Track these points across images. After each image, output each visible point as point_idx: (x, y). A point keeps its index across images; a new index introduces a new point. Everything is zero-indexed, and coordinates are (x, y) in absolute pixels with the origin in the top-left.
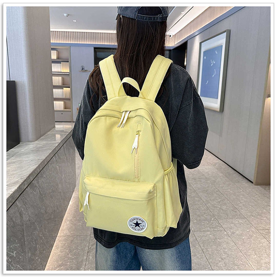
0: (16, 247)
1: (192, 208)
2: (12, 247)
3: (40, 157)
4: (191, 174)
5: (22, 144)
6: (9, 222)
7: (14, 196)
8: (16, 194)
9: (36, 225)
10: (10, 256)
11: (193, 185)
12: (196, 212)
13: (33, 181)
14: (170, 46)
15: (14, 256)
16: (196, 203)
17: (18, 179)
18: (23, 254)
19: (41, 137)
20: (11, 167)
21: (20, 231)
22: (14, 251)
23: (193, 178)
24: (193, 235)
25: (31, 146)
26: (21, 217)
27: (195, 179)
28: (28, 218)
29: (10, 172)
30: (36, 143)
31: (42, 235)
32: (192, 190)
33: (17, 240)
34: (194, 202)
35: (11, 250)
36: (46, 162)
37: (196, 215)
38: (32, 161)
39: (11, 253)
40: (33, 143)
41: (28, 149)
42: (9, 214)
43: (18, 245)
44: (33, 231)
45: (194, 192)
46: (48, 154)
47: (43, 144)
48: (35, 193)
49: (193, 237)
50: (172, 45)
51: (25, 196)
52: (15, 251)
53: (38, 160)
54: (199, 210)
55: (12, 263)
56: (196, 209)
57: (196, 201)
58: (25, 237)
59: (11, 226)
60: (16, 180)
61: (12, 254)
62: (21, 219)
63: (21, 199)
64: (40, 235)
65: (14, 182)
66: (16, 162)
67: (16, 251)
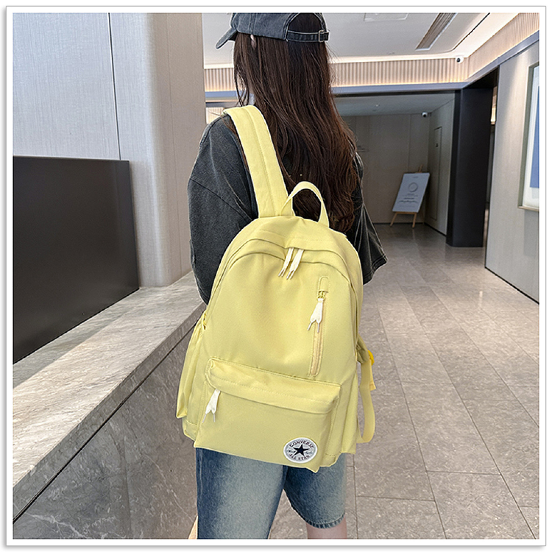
0: (106, 523)
1: (514, 445)
3: (173, 320)
4: (510, 365)
5: (142, 292)
6: (90, 469)
7: (105, 410)
8: (108, 406)
9: (158, 469)
11: (515, 390)
12: (525, 457)
13: (153, 373)
14: (459, 81)
16: (525, 435)
17: (118, 370)
19: (182, 277)
20: (111, 340)
21: (119, 487)
22: (101, 533)
23: (515, 375)
24: (520, 515)
25: (161, 295)
26: (121, 455)
27: (519, 376)
28: (138, 455)
29: (105, 353)
30: (171, 289)
31: (172, 491)
32: (514, 402)
33: (109, 509)
34: (518, 432)
36: (185, 331)
37: (526, 465)
38: (155, 327)
40: (165, 288)
41: (152, 302)
42: (91, 452)
43: (111, 520)
44: (152, 483)
45: (520, 407)
46: (190, 314)
47: (183, 291)
48: (157, 399)
49: (518, 519)
50: (462, 78)
51: (131, 407)
52: (105, 533)
53: (169, 326)
54: (532, 452)
56: (525, 449)
57: (525, 429)
58: (130, 499)
59: (94, 478)
60: (114, 372)
62: (120, 461)
63: (123, 415)
64: (168, 490)
65: (108, 377)
66: (123, 330)
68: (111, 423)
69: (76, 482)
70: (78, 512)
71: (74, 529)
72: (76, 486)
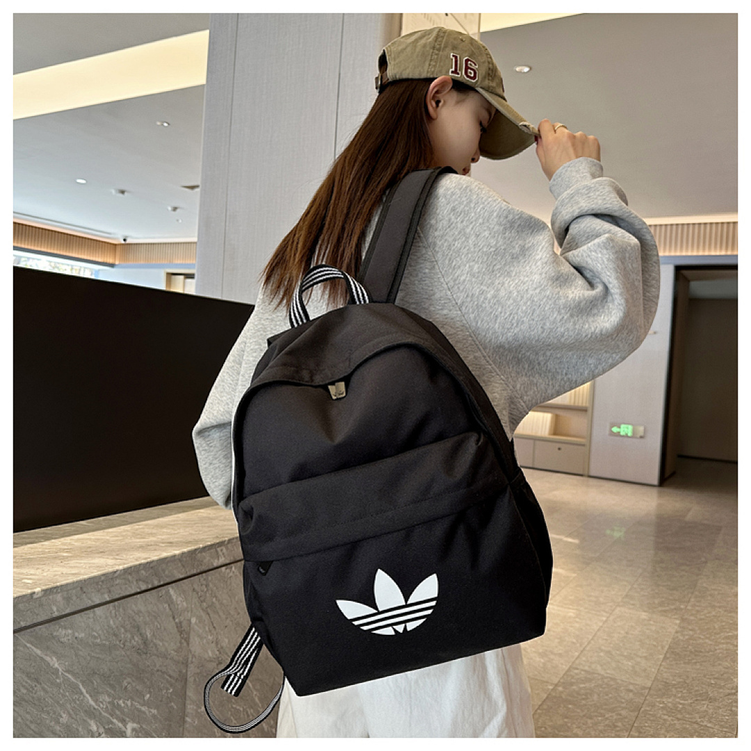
0: (139, 711)
2: (123, 705)
7: (164, 571)
8: (170, 569)
10: (106, 727)
15: (125, 732)
17: (207, 537)
21: (170, 676)
22: (128, 719)
26: (182, 638)
35: (118, 712)
39: (115, 721)
43: (150, 712)
52: (134, 722)
58: (188, 702)
59: (129, 644)
61: (120, 725)
62: (178, 644)
65: (192, 540)
67: (139, 723)
68: (171, 590)
69: (99, 635)
70: (95, 673)
71: (84, 691)
72: (98, 641)
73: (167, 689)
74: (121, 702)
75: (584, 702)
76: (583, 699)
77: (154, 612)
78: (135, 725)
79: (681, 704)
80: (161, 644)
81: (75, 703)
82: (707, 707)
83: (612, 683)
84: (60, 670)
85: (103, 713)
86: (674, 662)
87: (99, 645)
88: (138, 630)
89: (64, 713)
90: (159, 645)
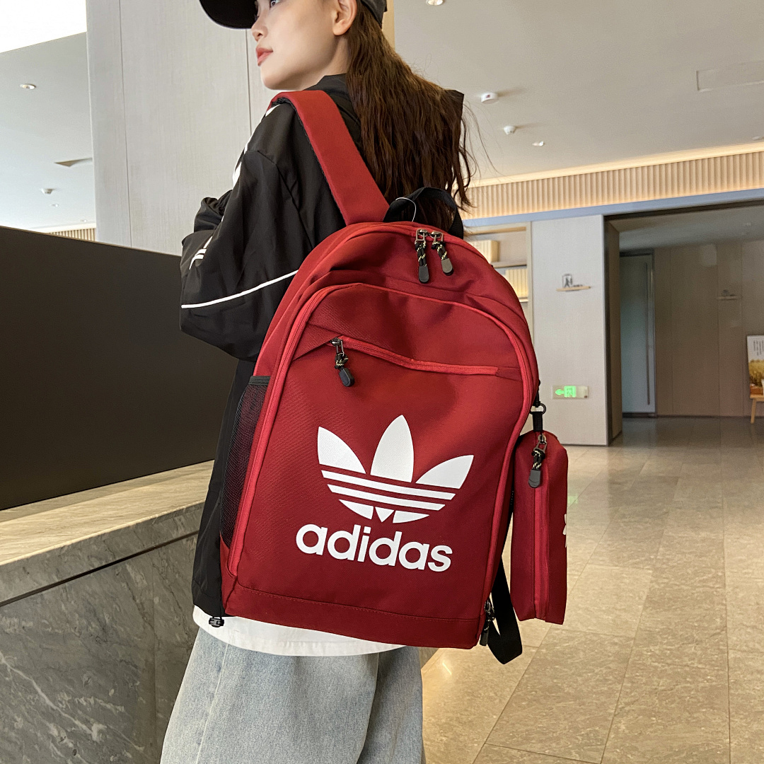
2: (85, 704)
7: (118, 545)
8: (125, 542)
10: (69, 730)
15: (90, 735)
17: (161, 507)
18: (142, 749)
26: (145, 622)
35: (80, 712)
39: (77, 722)
42: (84, 594)
52: (99, 722)
55: (78, 755)
59: (86, 632)
60: (156, 508)
61: (84, 727)
62: (142, 629)
63: (153, 564)
67: (105, 723)
68: (128, 567)
69: (51, 623)
70: (49, 668)
71: (39, 690)
72: (50, 630)
73: (134, 682)
74: (82, 700)
75: (569, 661)
76: (569, 658)
77: (112, 593)
78: (101, 726)
79: (669, 650)
80: (123, 630)
81: (30, 704)
82: (695, 649)
83: (595, 638)
84: (9, 666)
85: (63, 714)
86: (654, 611)
87: (51, 634)
88: (95, 615)
89: (19, 717)
90: (121, 630)
